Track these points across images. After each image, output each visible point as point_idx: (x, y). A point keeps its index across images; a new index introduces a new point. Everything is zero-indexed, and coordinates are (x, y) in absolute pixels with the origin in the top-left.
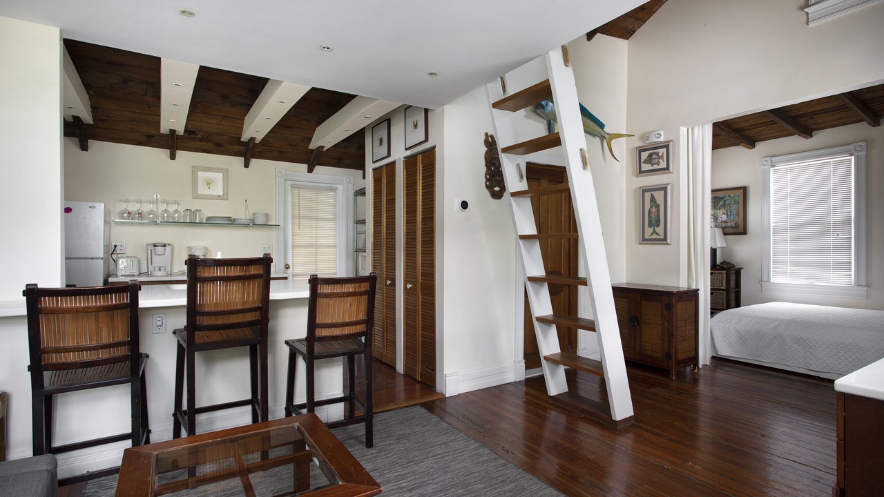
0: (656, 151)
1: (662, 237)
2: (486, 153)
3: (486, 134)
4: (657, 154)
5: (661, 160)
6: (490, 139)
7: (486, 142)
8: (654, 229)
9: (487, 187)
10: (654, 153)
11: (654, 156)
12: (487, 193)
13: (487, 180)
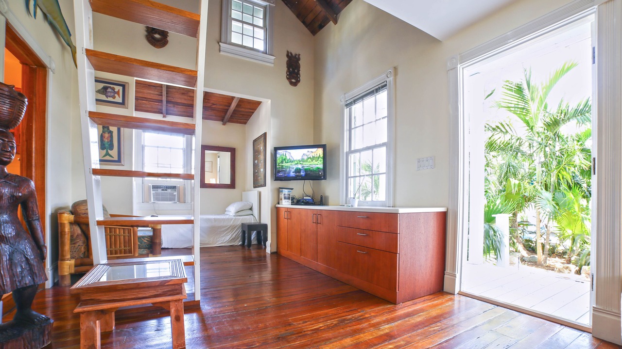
0: (112, 86)
1: (116, 158)
2: (287, 61)
3: (288, 52)
4: (113, 89)
5: (116, 95)
6: (290, 54)
7: (288, 56)
8: (107, 151)
9: (288, 78)
10: (110, 87)
11: (109, 90)
12: (287, 82)
13: (287, 75)
